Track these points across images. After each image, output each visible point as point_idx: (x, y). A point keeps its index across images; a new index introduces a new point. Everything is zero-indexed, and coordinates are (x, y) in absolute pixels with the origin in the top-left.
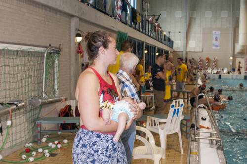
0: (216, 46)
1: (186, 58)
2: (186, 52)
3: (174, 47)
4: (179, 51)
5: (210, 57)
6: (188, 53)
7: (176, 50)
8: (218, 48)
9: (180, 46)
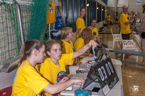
0: (139, 3)
1: (117, 12)
2: (117, 7)
3: (108, 5)
4: (112, 7)
5: (134, 11)
6: (119, 8)
7: (110, 6)
8: (140, 4)
9: (112, 3)
